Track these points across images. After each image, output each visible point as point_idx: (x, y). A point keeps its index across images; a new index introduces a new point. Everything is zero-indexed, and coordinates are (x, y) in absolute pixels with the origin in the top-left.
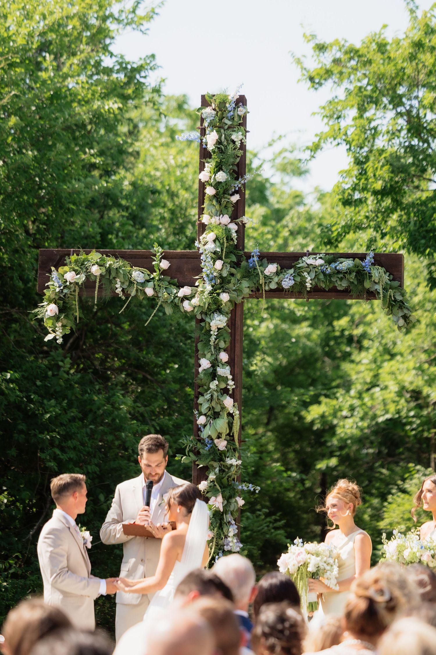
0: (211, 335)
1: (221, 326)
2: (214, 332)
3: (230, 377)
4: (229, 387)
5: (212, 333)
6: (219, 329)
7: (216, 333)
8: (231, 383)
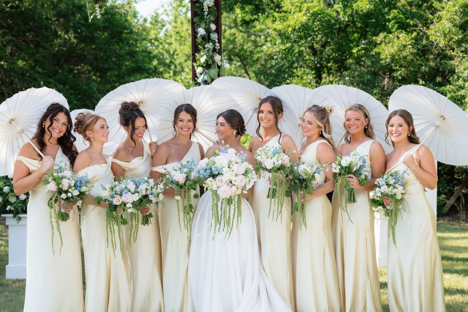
0: (204, 11)
1: (211, 5)
2: (206, 9)
3: (217, 41)
4: (216, 48)
5: (205, 10)
6: (209, 8)
7: (207, 10)
8: (217, 45)
